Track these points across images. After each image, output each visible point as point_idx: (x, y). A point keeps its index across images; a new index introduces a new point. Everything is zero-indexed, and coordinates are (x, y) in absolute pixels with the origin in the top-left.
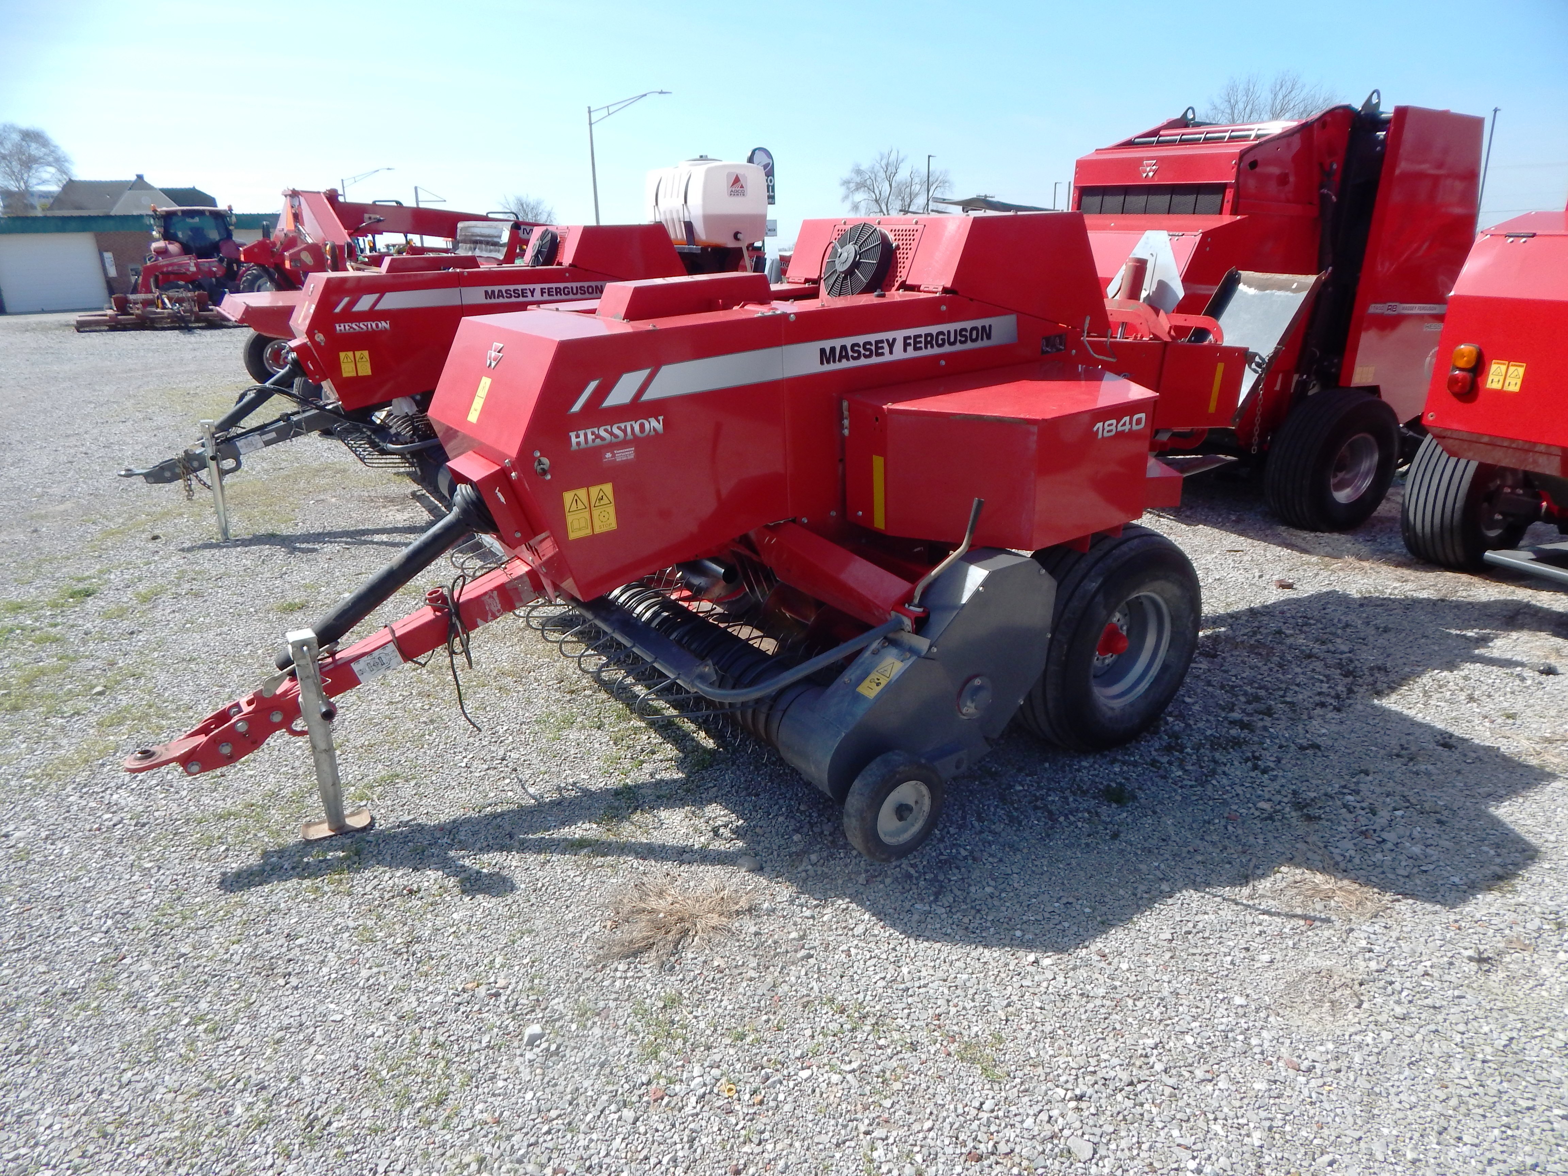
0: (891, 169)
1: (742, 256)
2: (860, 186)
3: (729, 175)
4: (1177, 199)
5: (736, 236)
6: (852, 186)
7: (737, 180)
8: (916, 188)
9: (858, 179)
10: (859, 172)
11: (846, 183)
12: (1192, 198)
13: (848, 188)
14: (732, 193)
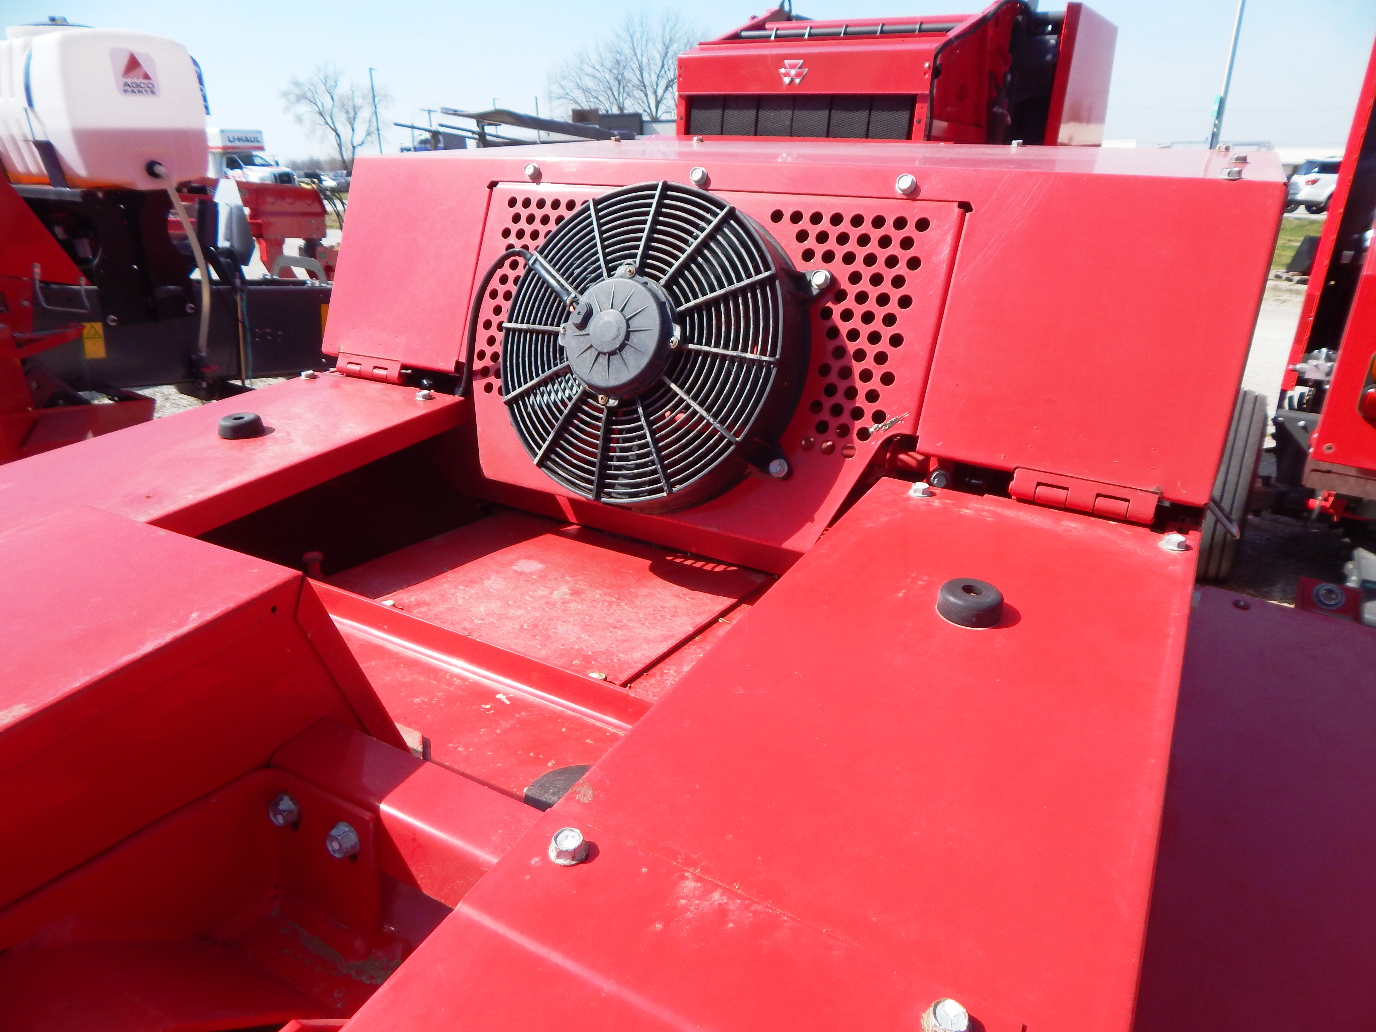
0: (331, 82)
1: (170, 205)
2: (302, 97)
3: (114, 53)
4: (838, 116)
5: (151, 169)
6: (293, 98)
7: (133, 64)
8: (358, 102)
9: (297, 91)
10: (297, 84)
11: (285, 94)
12: (863, 114)
13: (288, 100)
14: (129, 89)
